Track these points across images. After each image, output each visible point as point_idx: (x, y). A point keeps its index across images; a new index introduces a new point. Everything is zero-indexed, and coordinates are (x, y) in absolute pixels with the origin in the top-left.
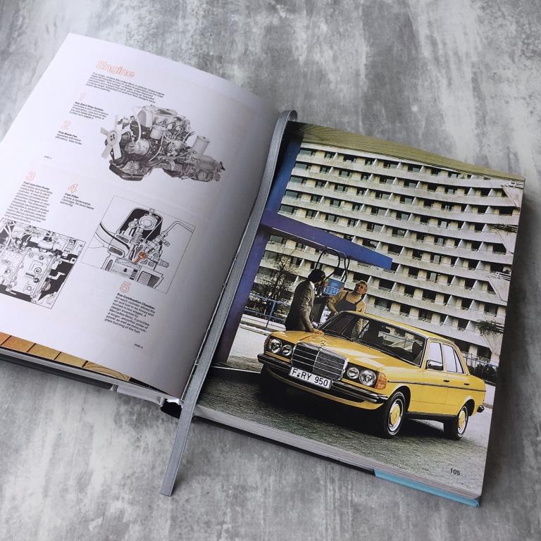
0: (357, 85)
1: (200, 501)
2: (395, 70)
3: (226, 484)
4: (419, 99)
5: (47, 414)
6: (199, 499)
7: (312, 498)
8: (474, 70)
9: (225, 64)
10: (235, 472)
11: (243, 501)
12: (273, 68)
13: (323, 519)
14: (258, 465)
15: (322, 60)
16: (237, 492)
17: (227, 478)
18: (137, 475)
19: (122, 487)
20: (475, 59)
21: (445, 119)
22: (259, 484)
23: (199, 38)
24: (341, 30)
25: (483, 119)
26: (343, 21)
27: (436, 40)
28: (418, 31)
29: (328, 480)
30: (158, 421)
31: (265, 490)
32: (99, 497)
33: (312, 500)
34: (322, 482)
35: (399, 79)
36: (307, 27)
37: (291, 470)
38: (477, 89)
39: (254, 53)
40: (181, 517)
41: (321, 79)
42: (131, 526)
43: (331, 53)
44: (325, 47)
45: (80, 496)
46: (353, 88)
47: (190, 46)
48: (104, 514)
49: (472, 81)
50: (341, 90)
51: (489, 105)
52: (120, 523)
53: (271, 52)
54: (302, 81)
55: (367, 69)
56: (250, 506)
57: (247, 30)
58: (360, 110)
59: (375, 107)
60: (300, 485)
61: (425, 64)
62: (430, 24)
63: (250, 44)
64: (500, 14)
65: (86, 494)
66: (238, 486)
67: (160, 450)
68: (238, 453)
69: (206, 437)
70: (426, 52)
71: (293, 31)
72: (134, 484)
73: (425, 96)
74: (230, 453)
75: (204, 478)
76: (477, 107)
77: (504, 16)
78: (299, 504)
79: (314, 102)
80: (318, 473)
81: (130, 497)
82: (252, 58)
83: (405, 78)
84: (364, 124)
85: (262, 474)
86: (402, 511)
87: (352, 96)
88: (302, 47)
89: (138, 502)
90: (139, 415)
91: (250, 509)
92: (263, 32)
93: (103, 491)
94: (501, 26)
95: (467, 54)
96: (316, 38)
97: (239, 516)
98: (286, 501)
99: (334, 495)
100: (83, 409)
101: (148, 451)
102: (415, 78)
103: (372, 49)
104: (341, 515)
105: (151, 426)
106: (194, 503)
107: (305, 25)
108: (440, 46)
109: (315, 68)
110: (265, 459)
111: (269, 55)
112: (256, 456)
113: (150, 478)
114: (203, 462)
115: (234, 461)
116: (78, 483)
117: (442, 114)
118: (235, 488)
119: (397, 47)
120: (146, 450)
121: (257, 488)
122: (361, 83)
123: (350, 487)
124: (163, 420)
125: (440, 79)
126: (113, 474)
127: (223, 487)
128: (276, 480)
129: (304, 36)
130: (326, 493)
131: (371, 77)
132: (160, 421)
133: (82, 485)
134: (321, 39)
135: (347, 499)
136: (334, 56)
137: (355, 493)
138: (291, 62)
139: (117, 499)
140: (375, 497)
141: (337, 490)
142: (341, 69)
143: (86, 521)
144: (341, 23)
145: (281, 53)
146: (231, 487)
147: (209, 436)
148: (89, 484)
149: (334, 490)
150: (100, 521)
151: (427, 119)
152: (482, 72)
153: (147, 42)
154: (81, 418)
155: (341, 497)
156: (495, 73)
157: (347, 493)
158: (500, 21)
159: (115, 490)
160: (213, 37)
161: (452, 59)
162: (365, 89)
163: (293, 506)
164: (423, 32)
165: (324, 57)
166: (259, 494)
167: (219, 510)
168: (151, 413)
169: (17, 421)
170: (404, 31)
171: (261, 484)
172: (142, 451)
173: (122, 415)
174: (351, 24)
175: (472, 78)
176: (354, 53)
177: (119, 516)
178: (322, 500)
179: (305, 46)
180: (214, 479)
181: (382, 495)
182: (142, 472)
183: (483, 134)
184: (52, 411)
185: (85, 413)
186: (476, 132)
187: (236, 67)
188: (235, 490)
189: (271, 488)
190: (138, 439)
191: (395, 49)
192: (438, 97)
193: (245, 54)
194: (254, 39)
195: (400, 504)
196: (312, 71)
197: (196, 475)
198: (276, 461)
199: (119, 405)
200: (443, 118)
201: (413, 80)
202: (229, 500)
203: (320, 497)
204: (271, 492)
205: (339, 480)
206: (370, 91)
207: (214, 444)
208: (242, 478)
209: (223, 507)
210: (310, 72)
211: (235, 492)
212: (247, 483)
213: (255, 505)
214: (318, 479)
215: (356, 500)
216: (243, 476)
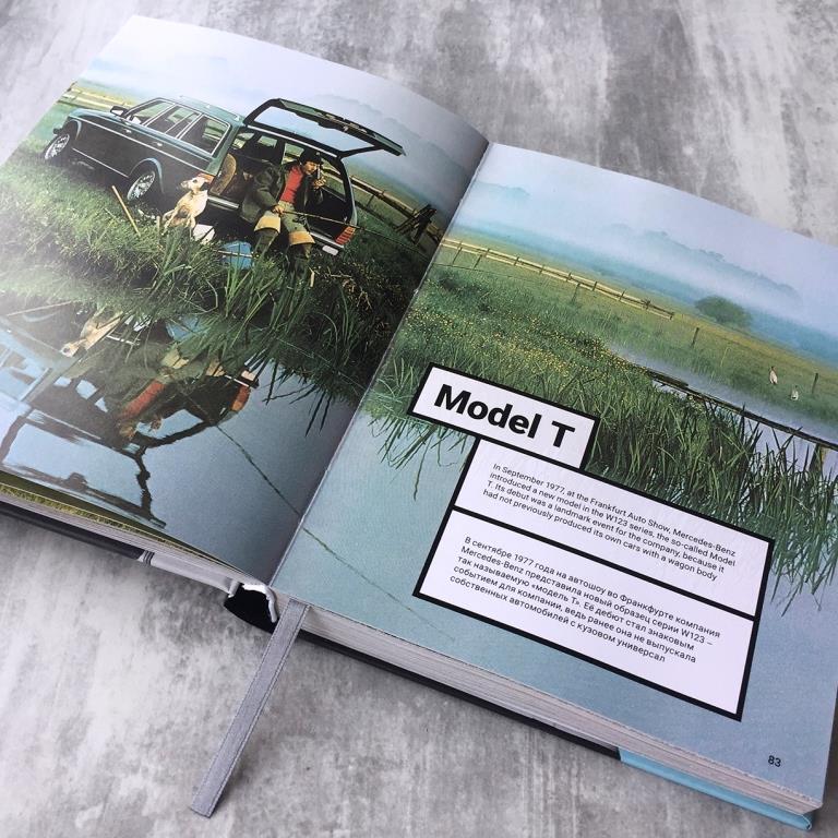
0: (592, 109)
1: (293, 783)
2: (656, 91)
3: (342, 754)
4: (696, 137)
5: (14, 608)
6: (290, 779)
7: (504, 787)
8: (785, 101)
9: (374, 62)
10: (362, 733)
11: (374, 788)
12: (453, 72)
13: (523, 829)
14: (405, 721)
15: (536, 68)
16: (364, 769)
17: (345, 743)
18: (175, 728)
19: (144, 749)
20: (786, 84)
21: (739, 169)
22: (405, 757)
23: (330, 19)
24: (567, 26)
25: (801, 175)
26: (570, 14)
27: (722, 53)
28: (692, 38)
29: (535, 757)
30: (221, 631)
31: (417, 768)
32: (98, 765)
33: (503, 792)
34: (523, 760)
35: (662, 106)
36: (512, 18)
37: (466, 733)
38: (790, 130)
39: (422, 48)
40: (255, 811)
41: (532, 96)
42: (156, 824)
43: (550, 59)
44: (541, 49)
45: (64, 763)
46: (586, 113)
47: (315, 29)
48: (106, 799)
49: (783, 118)
50: (566, 115)
51: (812, 156)
52: (136, 817)
53: (450, 49)
54: (501, 95)
55: (608, 86)
56: (386, 796)
57: (412, 14)
58: (597, 146)
59: (623, 144)
60: (483, 763)
61: (704, 87)
62: (712, 29)
63: (415, 35)
64: (824, 23)
65: (76, 759)
66: (366, 759)
67: (223, 685)
68: (369, 699)
69: (310, 666)
70: (706, 68)
71: (487, 22)
72: (170, 745)
73: (705, 133)
74: (353, 698)
75: (302, 740)
76: (792, 157)
77: (830, 27)
78: (479, 799)
79: (520, 129)
80: (517, 742)
81: (160, 768)
82: (418, 56)
83: (672, 106)
85: (412, 738)
86: (671, 821)
87: (584, 124)
88: (502, 46)
89: (174, 778)
90: (188, 618)
91: (386, 801)
92: (438, 20)
93: (108, 756)
94: (827, 41)
95: (773, 78)
96: (525, 35)
97: (366, 814)
98: (456, 790)
99: (545, 784)
100: (82, 603)
101: (200, 686)
102: (690, 106)
103: (618, 57)
104: (558, 822)
105: (209, 641)
106: (281, 786)
107: (508, 13)
108: (729, 62)
109: (523, 78)
110: (417, 712)
111: (447, 54)
112: (400, 704)
113: (201, 734)
114: (302, 710)
115: (360, 713)
116: (61, 737)
117: (733, 164)
118: (361, 761)
119: (659, 58)
120: (196, 684)
121: (400, 765)
122: (599, 107)
123: (574, 772)
124: (231, 631)
125: (730, 109)
126: (129, 724)
127: (337, 759)
128: (436, 752)
129: (507, 31)
130: (530, 781)
131: (616, 98)
132: (226, 632)
133: (68, 742)
134: (533, 38)
135: (569, 793)
136: (555, 63)
137: (584, 782)
138: (483, 66)
139: (135, 771)
140: (622, 793)
141: (551, 775)
142: (567, 84)
143: (70, 809)
144: (566, 16)
145: (468, 52)
146: (353, 760)
147: (316, 664)
148: (82, 740)
149: (546, 776)
150: (97, 810)
151: (709, 169)
152: (797, 106)
153: (243, 18)
154: (77, 620)
155: (557, 788)
156: (819, 109)
157: (569, 781)
158: (825, 34)
159: (131, 755)
160: (353, 20)
161: (749, 82)
162: (607, 117)
163: (469, 800)
164: (700, 40)
165: (538, 63)
166: (405, 776)
167: (328, 801)
168: (210, 617)
170: (669, 36)
171: (411, 757)
172: (187, 685)
174: (583, 20)
175: (783, 113)
176: (589, 61)
177: (135, 803)
178: (523, 794)
179: (507, 45)
180: (321, 743)
182: (185, 724)
183: (804, 197)
184: (24, 603)
185: (87, 610)
186: (792, 193)
188: (360, 764)
189: (428, 767)
190: (183, 663)
191: (656, 60)
192: (727, 136)
193: (407, 48)
194: (422, 28)
195: (668, 806)
196: (518, 83)
197: (288, 734)
198: (438, 716)
199: (151, 600)
200: (735, 167)
201: (687, 109)
202: (348, 783)
203: (519, 786)
204: (427, 774)
205: (554, 757)
206: (614, 119)
207: (324, 679)
208: (374, 745)
209: (337, 798)
210: (514, 84)
211: (360, 769)
212: (382, 754)
213: (396, 796)
214: (515, 753)
215: (586, 795)
216: (377, 740)
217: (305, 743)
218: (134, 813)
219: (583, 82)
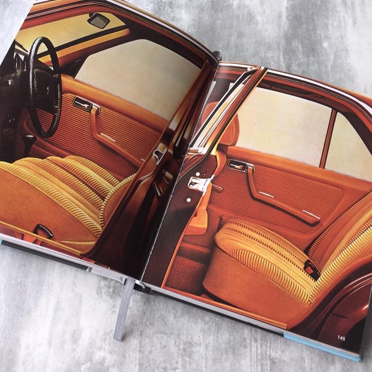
0: (279, 26)
1: (159, 353)
2: (310, 12)
3: (177, 341)
4: (329, 37)
5: (49, 286)
6: (158, 351)
7: (241, 352)
9: (175, 9)
10: (185, 332)
11: (190, 354)
12: (212, 11)
13: (248, 368)
14: (201, 327)
15: (252, 4)
17: (179, 336)
19: (103, 341)
21: (350, 53)
22: (202, 342)
29: (253, 340)
31: (207, 346)
32: (87, 347)
33: (241, 354)
34: (248, 341)
35: (313, 20)
37: (226, 331)
40: (146, 363)
41: (250, 21)
42: (110, 369)
45: (75, 347)
46: (276, 28)
48: (91, 360)
50: (266, 30)
52: (103, 367)
54: (235, 22)
55: (287, 11)
56: (195, 357)
58: (281, 46)
59: (293, 44)
60: (232, 343)
61: (335, 6)
65: (78, 345)
66: (187, 342)
68: (187, 319)
69: (163, 306)
73: (333, 33)
74: (180, 318)
75: (162, 336)
78: (231, 357)
79: (245, 40)
80: (245, 334)
81: (110, 348)
82: (196, 4)
83: (318, 19)
84: (284, 58)
85: (204, 334)
86: (307, 364)
87: (275, 34)
89: (115, 352)
90: (115, 288)
91: (195, 359)
93: (90, 343)
97: (188, 364)
98: (222, 354)
99: (257, 351)
100: (74, 283)
102: (327, 18)
104: (262, 365)
106: (155, 354)
109: (246, 11)
110: (206, 323)
112: (199, 320)
114: (161, 324)
115: (183, 324)
116: (72, 337)
117: (347, 50)
118: (185, 343)
121: (200, 345)
122: (282, 24)
123: (268, 345)
125: (347, 18)
126: (97, 331)
127: (176, 343)
128: (214, 339)
130: (251, 350)
131: (291, 18)
133: (75, 339)
135: (266, 354)
137: (272, 350)
138: (226, 6)
139: (100, 349)
140: (287, 353)
141: (259, 347)
142: (267, 12)
143: (78, 364)
146: (182, 343)
147: (165, 305)
148: (80, 338)
149: (257, 347)
150: (88, 365)
151: (335, 54)
154: (73, 291)
155: (262, 352)
157: (266, 349)
159: (99, 343)
162: (286, 29)
163: (227, 358)
165: (253, 1)
166: (202, 349)
167: (173, 359)
169: (28, 291)
171: (204, 341)
172: (117, 315)
173: (102, 288)
177: (102, 361)
178: (248, 355)
180: (169, 337)
181: (292, 351)
184: (52, 284)
185: (76, 286)
187: (183, 11)
189: (211, 345)
190: (114, 306)
192: (345, 35)
195: (306, 358)
197: (156, 333)
198: (214, 324)
199: (100, 281)
200: (348, 52)
201: (325, 21)
202: (180, 352)
203: (247, 351)
204: (211, 347)
205: (260, 340)
206: (290, 30)
207: (169, 311)
208: (189, 337)
209: (176, 358)
210: (242, 14)
211: (185, 346)
212: (193, 340)
213: (199, 357)
214: (245, 339)
215: (273, 355)
216: (191, 335)
217: (163, 337)
218: (102, 365)
219: (275, 10)
